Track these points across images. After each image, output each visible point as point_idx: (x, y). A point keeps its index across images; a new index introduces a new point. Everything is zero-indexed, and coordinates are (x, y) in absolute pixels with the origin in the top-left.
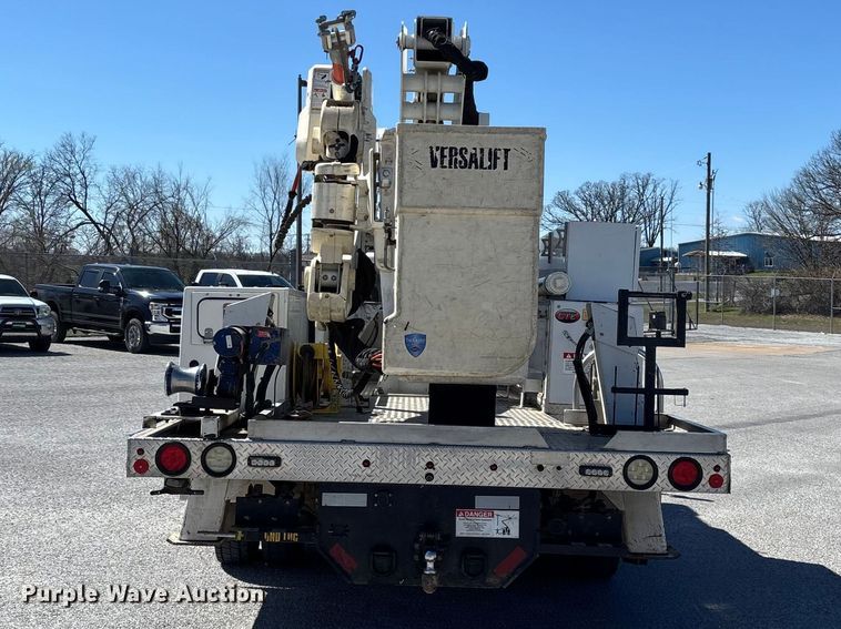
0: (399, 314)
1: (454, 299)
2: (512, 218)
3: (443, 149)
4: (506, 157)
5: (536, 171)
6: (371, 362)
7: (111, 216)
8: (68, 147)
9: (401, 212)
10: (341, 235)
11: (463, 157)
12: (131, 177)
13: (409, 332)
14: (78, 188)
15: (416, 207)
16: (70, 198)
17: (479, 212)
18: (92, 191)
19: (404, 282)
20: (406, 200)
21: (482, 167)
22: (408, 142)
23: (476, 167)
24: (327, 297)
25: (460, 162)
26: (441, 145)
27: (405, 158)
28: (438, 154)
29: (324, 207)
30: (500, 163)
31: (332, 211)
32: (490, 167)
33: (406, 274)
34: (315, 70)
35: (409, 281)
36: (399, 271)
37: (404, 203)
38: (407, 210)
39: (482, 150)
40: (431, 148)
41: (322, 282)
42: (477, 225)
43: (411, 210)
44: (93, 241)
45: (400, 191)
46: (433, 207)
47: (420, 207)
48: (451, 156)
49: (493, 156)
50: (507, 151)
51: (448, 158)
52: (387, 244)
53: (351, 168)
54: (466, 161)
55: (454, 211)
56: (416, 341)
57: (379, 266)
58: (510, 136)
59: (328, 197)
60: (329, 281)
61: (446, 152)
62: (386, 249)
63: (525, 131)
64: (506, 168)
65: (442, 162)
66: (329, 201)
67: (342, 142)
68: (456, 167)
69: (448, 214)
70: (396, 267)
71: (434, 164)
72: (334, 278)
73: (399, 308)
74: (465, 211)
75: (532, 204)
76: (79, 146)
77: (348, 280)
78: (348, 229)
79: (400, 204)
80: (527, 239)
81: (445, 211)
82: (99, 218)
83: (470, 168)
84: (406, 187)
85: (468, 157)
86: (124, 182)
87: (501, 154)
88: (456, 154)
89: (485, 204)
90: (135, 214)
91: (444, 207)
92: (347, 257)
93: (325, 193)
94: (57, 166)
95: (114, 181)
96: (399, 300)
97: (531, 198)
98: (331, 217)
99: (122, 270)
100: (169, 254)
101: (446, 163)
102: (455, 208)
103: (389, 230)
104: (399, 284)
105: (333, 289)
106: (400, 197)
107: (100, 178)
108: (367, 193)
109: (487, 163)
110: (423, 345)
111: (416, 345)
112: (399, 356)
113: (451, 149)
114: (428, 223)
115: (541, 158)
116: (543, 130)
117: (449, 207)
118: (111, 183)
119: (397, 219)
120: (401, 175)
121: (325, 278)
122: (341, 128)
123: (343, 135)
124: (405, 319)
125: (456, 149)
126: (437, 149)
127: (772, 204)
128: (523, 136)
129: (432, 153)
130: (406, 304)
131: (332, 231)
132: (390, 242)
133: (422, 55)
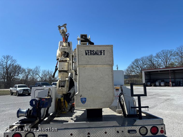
0: (79, 93)
1: (93, 88)
2: (106, 67)
3: (88, 51)
4: (104, 52)
5: (111, 55)
6: (72, 105)
7: (42, 76)
8: (37, 68)
9: (78, 66)
10: (65, 74)
11: (93, 52)
12: (45, 71)
13: (82, 97)
14: (38, 73)
15: (82, 65)
16: (37, 74)
17: (98, 66)
18: (40, 73)
19: (80, 84)
20: (80, 63)
21: (98, 55)
22: (80, 49)
23: (97, 55)
24: (62, 88)
25: (93, 54)
26: (88, 50)
27: (79, 53)
28: (87, 52)
29: (61, 68)
30: (103, 53)
31: (63, 68)
32: (100, 55)
33: (80, 82)
34: (60, 42)
35: (81, 84)
36: (79, 82)
37: (79, 64)
38: (80, 66)
39: (98, 51)
40: (85, 50)
41: (61, 85)
42: (98, 69)
43: (81, 66)
44: (40, 79)
45: (78, 61)
46: (87, 65)
47: (83, 65)
48: (90, 52)
49: (101, 52)
50: (104, 51)
51: (90, 53)
52: (75, 75)
53: (67, 59)
54: (94, 53)
55: (92, 66)
56: (84, 100)
57: (74, 80)
58: (105, 47)
59: (62, 65)
60: (63, 85)
61: (89, 51)
62: (75, 76)
63: (108, 46)
64: (104, 55)
65: (88, 54)
66: (62, 66)
67: (65, 54)
68: (92, 55)
69: (90, 66)
70: (78, 81)
71: (86, 54)
72: (64, 84)
73: (79, 91)
74: (95, 66)
75: (111, 63)
76: (38, 67)
77: (67, 84)
78: (67, 72)
79: (78, 64)
80: (110, 72)
81: (89, 66)
82: (41, 76)
83: (95, 55)
84: (79, 60)
85: (94, 52)
86: (44, 72)
87: (103, 51)
88: (92, 52)
89: (99, 63)
90: (45, 75)
91: (89, 65)
92: (67, 79)
93: (61, 65)
94: (35, 70)
95: (43, 72)
96: (79, 89)
97: (111, 62)
98: (62, 70)
99: (41, 83)
100: (50, 80)
101: (89, 54)
102: (92, 65)
103: (76, 71)
104: (79, 85)
105: (63, 86)
106: (78, 63)
107: (41, 71)
108: (71, 64)
109: (99, 54)
110: (86, 101)
111: (84, 101)
112: (79, 104)
113: (90, 50)
114: (85, 69)
115: (112, 52)
116: (112, 45)
117: (91, 65)
118: (42, 72)
119: (78, 69)
120: (78, 57)
121: (62, 84)
122: (65, 51)
123: (65, 52)
124: (80, 94)
125: (92, 51)
126: (87, 51)
127: (125, 71)
128: (107, 47)
129: (86, 52)
130: (80, 90)
131: (63, 73)
132: (76, 74)
133: (82, 41)
